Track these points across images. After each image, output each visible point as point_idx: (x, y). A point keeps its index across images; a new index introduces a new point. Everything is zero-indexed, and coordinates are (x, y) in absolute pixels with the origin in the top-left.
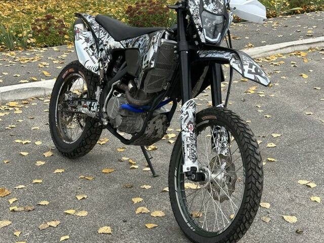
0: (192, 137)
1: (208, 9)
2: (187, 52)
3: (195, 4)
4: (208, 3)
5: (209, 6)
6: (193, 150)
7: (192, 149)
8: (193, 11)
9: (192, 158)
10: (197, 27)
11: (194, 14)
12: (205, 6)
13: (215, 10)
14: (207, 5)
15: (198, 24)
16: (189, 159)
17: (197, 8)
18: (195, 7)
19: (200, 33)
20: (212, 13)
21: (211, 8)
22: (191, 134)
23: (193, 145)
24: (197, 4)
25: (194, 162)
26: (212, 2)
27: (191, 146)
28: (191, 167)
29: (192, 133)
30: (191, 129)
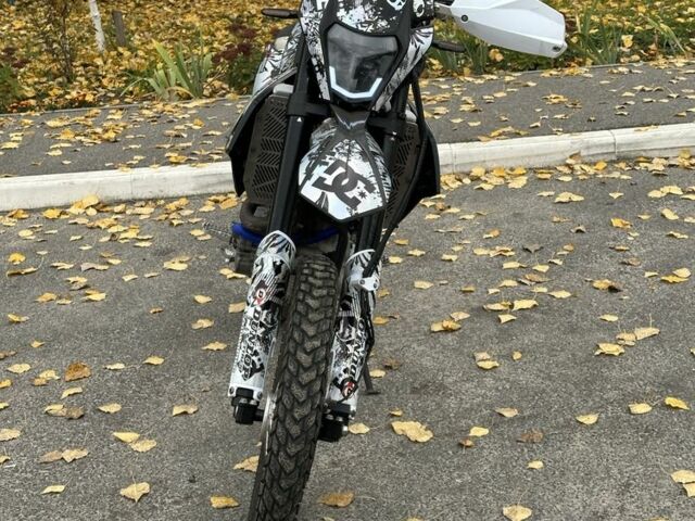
0: (257, 319)
1: (346, 21)
2: (299, 120)
3: (316, 9)
4: (349, 6)
5: (351, 12)
6: (251, 349)
7: (249, 347)
8: (307, 24)
9: (244, 369)
10: (314, 62)
11: (309, 33)
12: (341, 13)
13: (366, 22)
14: (347, 9)
15: (315, 56)
16: (238, 369)
17: (317, 17)
18: (312, 15)
19: (319, 76)
20: (356, 31)
21: (355, 19)
22: (256, 311)
23: (254, 337)
24: (320, 7)
25: (245, 377)
26: (363, 4)
27: (250, 339)
28: (239, 389)
29: (259, 309)
30: (259, 301)
